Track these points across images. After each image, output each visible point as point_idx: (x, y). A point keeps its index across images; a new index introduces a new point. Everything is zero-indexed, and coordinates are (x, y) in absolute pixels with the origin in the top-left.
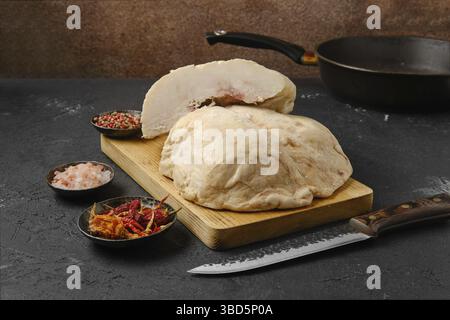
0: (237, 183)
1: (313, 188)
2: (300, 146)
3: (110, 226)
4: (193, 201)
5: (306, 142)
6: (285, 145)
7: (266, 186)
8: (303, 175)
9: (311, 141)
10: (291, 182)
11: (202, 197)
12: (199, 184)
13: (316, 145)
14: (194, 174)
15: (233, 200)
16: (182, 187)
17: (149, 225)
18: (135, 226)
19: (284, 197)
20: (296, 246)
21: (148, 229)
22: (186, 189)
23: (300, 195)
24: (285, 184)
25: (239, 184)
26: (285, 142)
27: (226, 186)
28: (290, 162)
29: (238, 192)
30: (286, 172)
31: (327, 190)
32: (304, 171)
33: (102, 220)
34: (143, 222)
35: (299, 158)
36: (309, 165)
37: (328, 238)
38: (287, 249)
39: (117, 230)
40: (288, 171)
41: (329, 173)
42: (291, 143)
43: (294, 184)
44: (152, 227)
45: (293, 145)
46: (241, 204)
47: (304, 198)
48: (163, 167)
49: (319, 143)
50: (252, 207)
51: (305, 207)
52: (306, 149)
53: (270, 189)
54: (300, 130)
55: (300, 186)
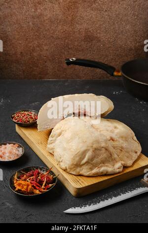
0: (86, 163)
1: (123, 162)
2: (116, 141)
3: (25, 187)
4: (65, 170)
5: (119, 138)
6: (109, 140)
7: (101, 163)
8: (118, 156)
9: (122, 137)
10: (112, 160)
11: (69, 169)
12: (68, 162)
13: (124, 139)
14: (65, 156)
15: (85, 171)
16: (59, 162)
17: (44, 184)
18: (37, 185)
19: (109, 168)
20: (115, 196)
21: (43, 187)
22: (61, 164)
23: (117, 167)
24: (109, 161)
25: (87, 163)
26: (109, 139)
27: (81, 164)
28: (112, 150)
29: (87, 167)
30: (109, 155)
31: (129, 163)
32: (118, 154)
33: (21, 184)
34: (41, 182)
35: (117, 147)
36: (121, 150)
37: (131, 191)
38: (111, 198)
39: (29, 190)
40: (111, 154)
41: (131, 153)
42: (112, 139)
43: (114, 161)
44: (45, 185)
45: (113, 140)
46: (88, 173)
47: (119, 168)
48: (49, 148)
49: (126, 138)
50: (94, 174)
51: (119, 173)
52: (119, 142)
53: (103, 164)
54: (116, 131)
55: (117, 162)
